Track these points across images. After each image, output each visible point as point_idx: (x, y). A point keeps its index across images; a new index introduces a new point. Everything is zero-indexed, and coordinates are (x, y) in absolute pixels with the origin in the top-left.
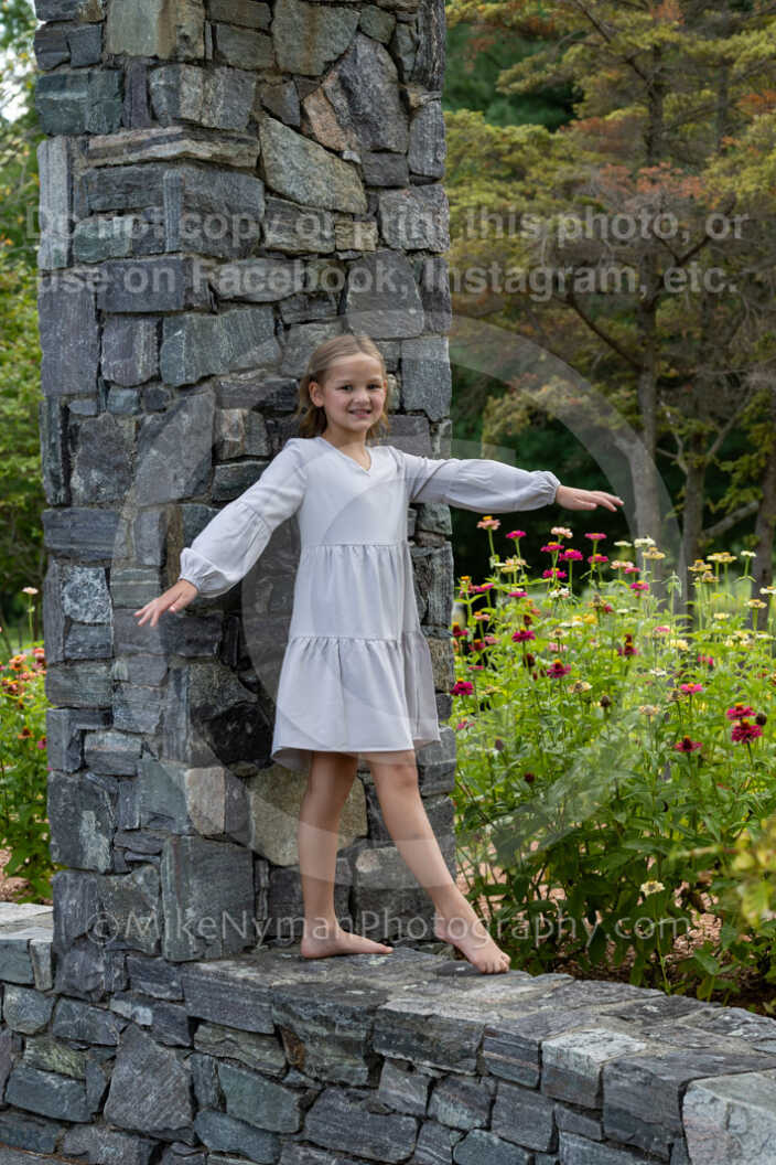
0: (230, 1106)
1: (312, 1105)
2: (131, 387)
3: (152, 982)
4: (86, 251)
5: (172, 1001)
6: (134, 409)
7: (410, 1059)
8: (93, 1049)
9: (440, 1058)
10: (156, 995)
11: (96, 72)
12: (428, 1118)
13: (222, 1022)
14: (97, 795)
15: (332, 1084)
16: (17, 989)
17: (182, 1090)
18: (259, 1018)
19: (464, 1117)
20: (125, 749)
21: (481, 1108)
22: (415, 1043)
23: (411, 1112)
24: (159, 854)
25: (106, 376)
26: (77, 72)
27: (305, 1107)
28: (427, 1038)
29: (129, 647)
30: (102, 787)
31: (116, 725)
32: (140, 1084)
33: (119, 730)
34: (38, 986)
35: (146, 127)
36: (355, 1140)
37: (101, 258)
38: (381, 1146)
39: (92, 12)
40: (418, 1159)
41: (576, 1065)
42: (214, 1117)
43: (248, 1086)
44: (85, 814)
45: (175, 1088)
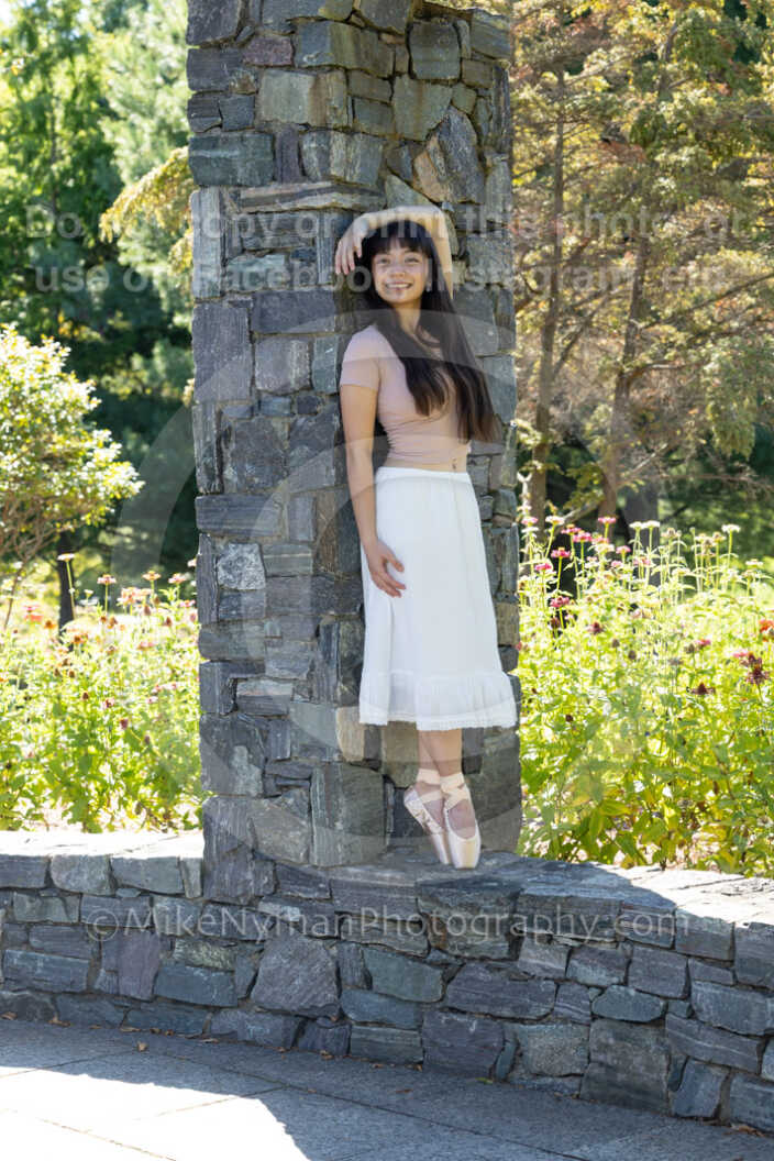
0: (375, 983)
1: (453, 978)
2: (285, 395)
5: (320, 900)
6: (287, 412)
8: (241, 945)
10: (304, 896)
11: (247, 135)
12: (567, 980)
14: (249, 732)
15: (472, 959)
16: (166, 899)
17: (329, 974)
19: (603, 976)
20: (277, 693)
21: (619, 968)
23: (550, 976)
24: (309, 779)
25: (259, 386)
26: (230, 135)
27: (447, 980)
29: (282, 609)
30: (254, 725)
31: (268, 674)
32: (287, 971)
33: (271, 678)
34: (187, 895)
35: (296, 181)
36: (495, 1003)
38: (522, 1006)
39: (244, 86)
40: (557, 1013)
41: (709, 926)
42: (358, 994)
43: (393, 966)
44: (237, 749)
45: (322, 973)
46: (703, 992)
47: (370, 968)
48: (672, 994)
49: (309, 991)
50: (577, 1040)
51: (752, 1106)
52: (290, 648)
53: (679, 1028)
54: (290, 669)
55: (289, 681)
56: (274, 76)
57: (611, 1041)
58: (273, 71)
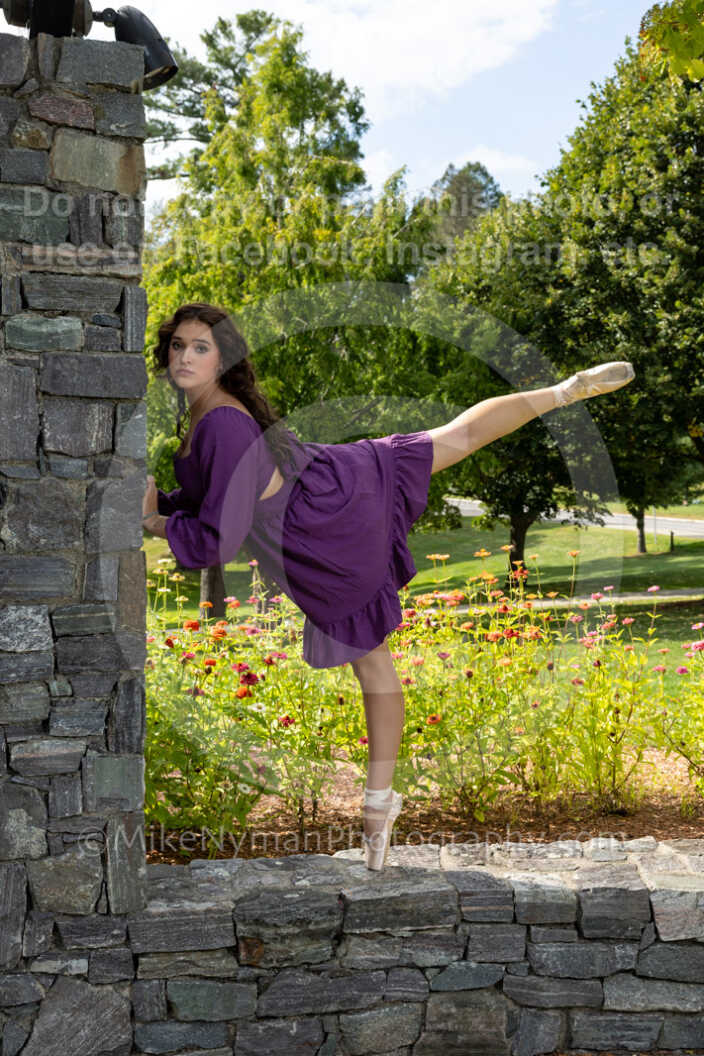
0: (181, 1014)
1: (267, 988)
2: (80, 457)
3: (88, 936)
4: (23, 341)
5: (113, 947)
6: (84, 474)
7: (388, 929)
9: (422, 922)
10: (94, 946)
12: (398, 966)
14: (26, 794)
17: (124, 1015)
18: (223, 936)
19: (442, 957)
20: (65, 752)
21: (457, 947)
22: (391, 917)
23: (382, 966)
25: (49, 446)
27: (259, 994)
28: (405, 911)
29: (72, 668)
30: (33, 786)
31: (52, 732)
32: (70, 1024)
36: (320, 1002)
37: (45, 348)
38: (349, 1000)
39: (34, 139)
40: (390, 997)
41: (553, 898)
42: (156, 1029)
43: (203, 992)
44: (12, 813)
45: (114, 1016)
46: (548, 952)
47: (175, 1000)
48: (515, 959)
49: (97, 1038)
50: (413, 1017)
51: (594, 1033)
52: (83, 704)
53: (523, 986)
54: (83, 726)
55: (81, 738)
56: (74, 137)
57: (453, 1010)
58: (72, 132)
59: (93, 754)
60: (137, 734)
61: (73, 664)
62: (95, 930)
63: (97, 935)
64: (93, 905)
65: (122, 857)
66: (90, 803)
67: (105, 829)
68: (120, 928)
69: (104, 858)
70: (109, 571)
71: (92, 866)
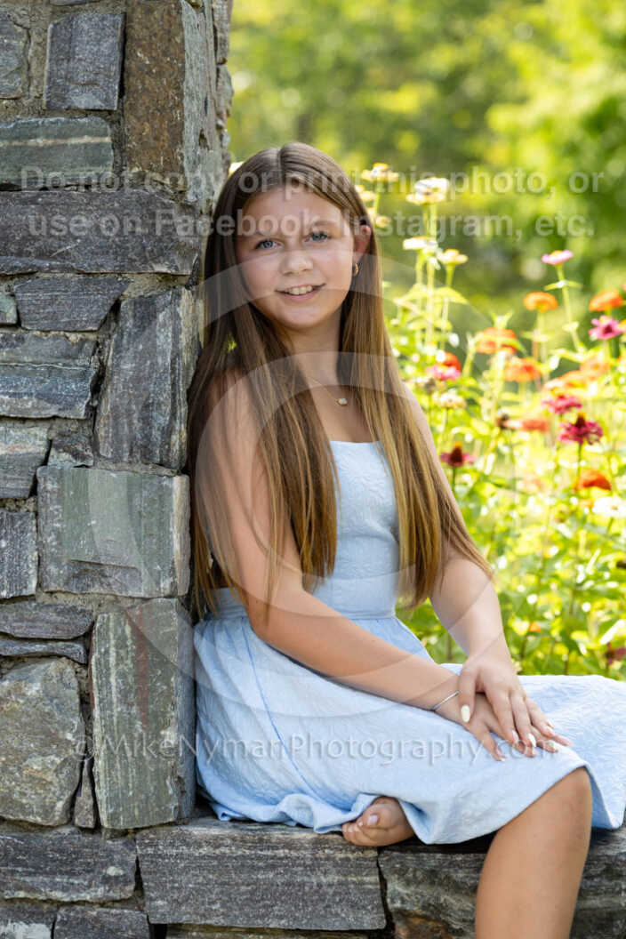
3: (55, 873)
13: (259, 923)
18: (354, 905)
59: (60, 459)
60: (162, 420)
61: (20, 254)
62: (67, 863)
63: (71, 874)
64: (60, 805)
65: (124, 698)
66: (52, 569)
67: (88, 635)
68: (122, 864)
69: (85, 701)
70: (98, 42)
71: (58, 717)
